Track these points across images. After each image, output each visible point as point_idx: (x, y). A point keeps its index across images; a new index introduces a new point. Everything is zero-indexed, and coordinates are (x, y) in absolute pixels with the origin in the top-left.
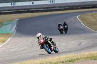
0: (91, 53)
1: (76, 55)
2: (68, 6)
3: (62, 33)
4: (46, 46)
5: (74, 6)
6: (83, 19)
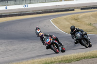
1: (50, 58)
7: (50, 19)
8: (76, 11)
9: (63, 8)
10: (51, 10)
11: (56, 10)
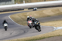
7: (9, 15)
8: (25, 10)
9: (17, 9)
10: (9, 9)
11: (12, 10)
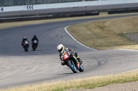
0: (86, 79)
1: (64, 82)
2: (52, 14)
3: (26, 50)
4: (71, 63)
5: (60, 13)
6: (73, 32)
